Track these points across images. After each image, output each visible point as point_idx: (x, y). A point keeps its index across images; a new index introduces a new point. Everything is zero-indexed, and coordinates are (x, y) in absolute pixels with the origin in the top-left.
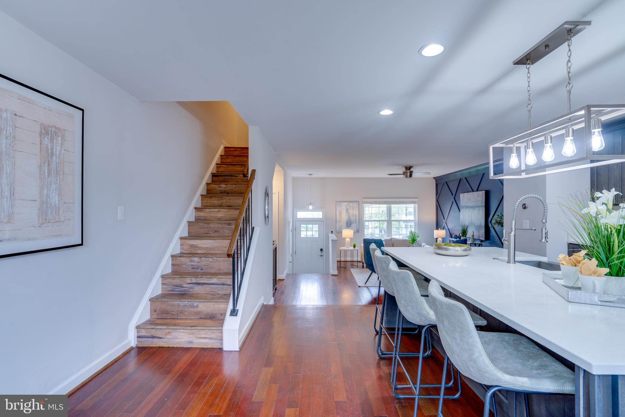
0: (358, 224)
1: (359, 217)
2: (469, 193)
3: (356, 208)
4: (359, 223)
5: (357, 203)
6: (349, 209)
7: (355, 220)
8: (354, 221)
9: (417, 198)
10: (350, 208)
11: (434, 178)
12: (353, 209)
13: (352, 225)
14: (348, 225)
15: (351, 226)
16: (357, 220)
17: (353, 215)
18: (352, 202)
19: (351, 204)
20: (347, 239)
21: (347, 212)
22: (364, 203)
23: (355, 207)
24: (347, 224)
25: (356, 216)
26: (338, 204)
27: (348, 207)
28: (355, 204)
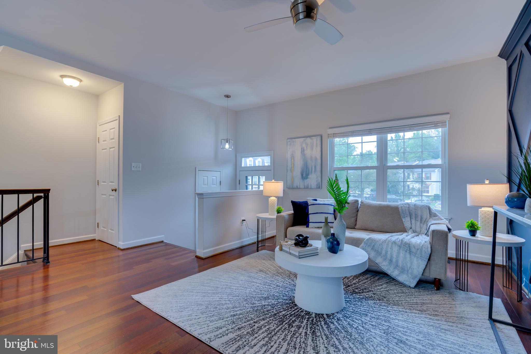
0: (319, 174)
1: (321, 161)
3: (317, 146)
4: (321, 172)
5: (319, 138)
6: (305, 148)
7: (315, 167)
8: (313, 170)
9: (448, 113)
10: (307, 147)
11: (500, 56)
12: (312, 148)
13: (310, 176)
14: (304, 175)
15: (308, 178)
16: (319, 167)
17: (312, 158)
18: (310, 137)
19: (308, 140)
20: (271, 198)
21: (302, 154)
22: (329, 136)
23: (315, 144)
24: (302, 175)
25: (316, 159)
26: (289, 141)
27: (304, 146)
28: (315, 139)
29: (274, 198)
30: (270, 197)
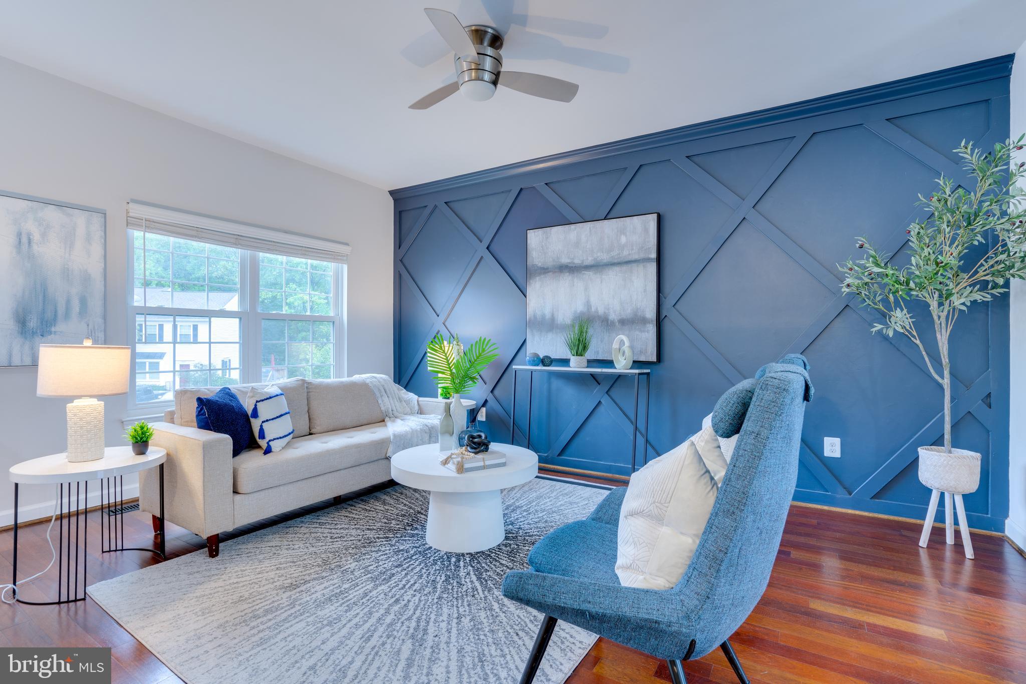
0: (100, 320)
1: (105, 286)
2: (573, 226)
3: (88, 239)
4: (105, 318)
5: (97, 219)
6: (35, 237)
7: (83, 301)
8: (75, 310)
9: (347, 244)
10: (43, 234)
11: (392, 193)
12: (68, 242)
16: (95, 304)
17: (66, 274)
19: (53, 214)
21: (19, 251)
22: (132, 222)
23: (80, 233)
25: (86, 279)
27: (31, 227)
28: (80, 219)
29: (94, 401)
30: (71, 399)
